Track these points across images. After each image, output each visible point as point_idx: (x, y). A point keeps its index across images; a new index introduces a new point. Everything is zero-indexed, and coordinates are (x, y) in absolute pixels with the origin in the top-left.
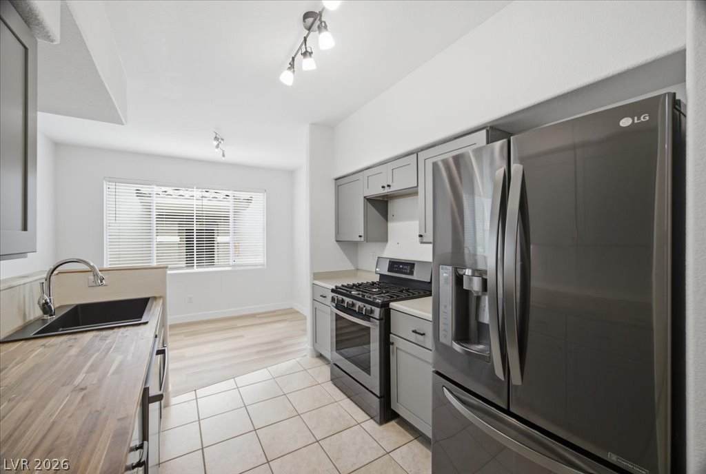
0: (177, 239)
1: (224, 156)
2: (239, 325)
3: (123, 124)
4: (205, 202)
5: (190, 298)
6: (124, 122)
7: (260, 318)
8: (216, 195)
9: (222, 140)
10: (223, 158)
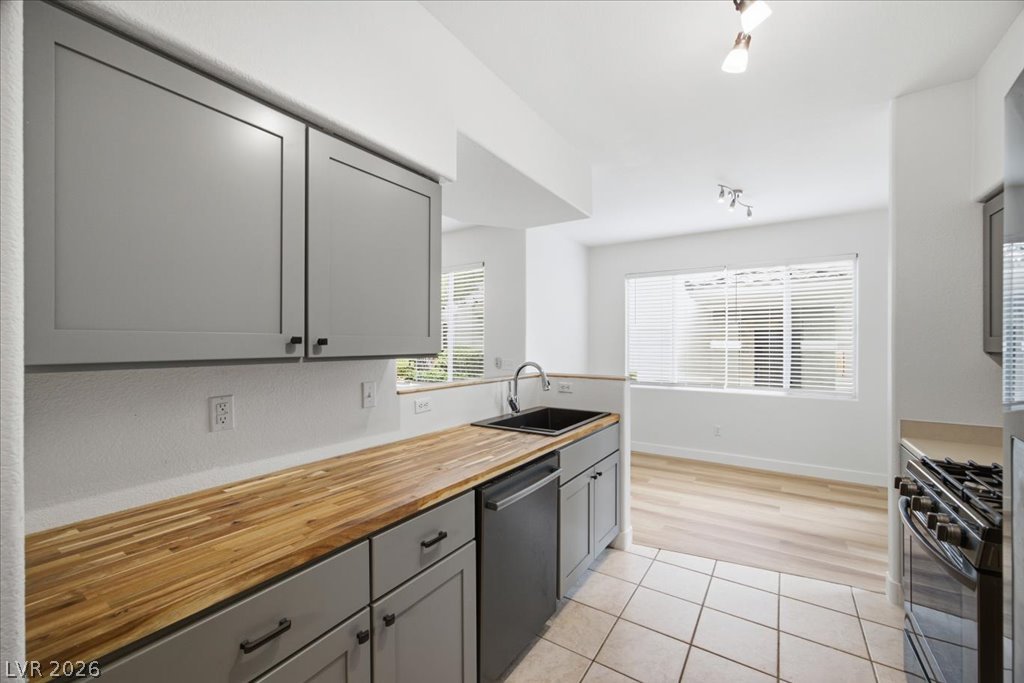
0: (737, 345)
1: (749, 214)
2: (783, 489)
3: (587, 217)
4: (741, 290)
5: (718, 429)
6: (587, 213)
7: (832, 490)
8: (757, 277)
9: (741, 191)
10: (750, 218)
